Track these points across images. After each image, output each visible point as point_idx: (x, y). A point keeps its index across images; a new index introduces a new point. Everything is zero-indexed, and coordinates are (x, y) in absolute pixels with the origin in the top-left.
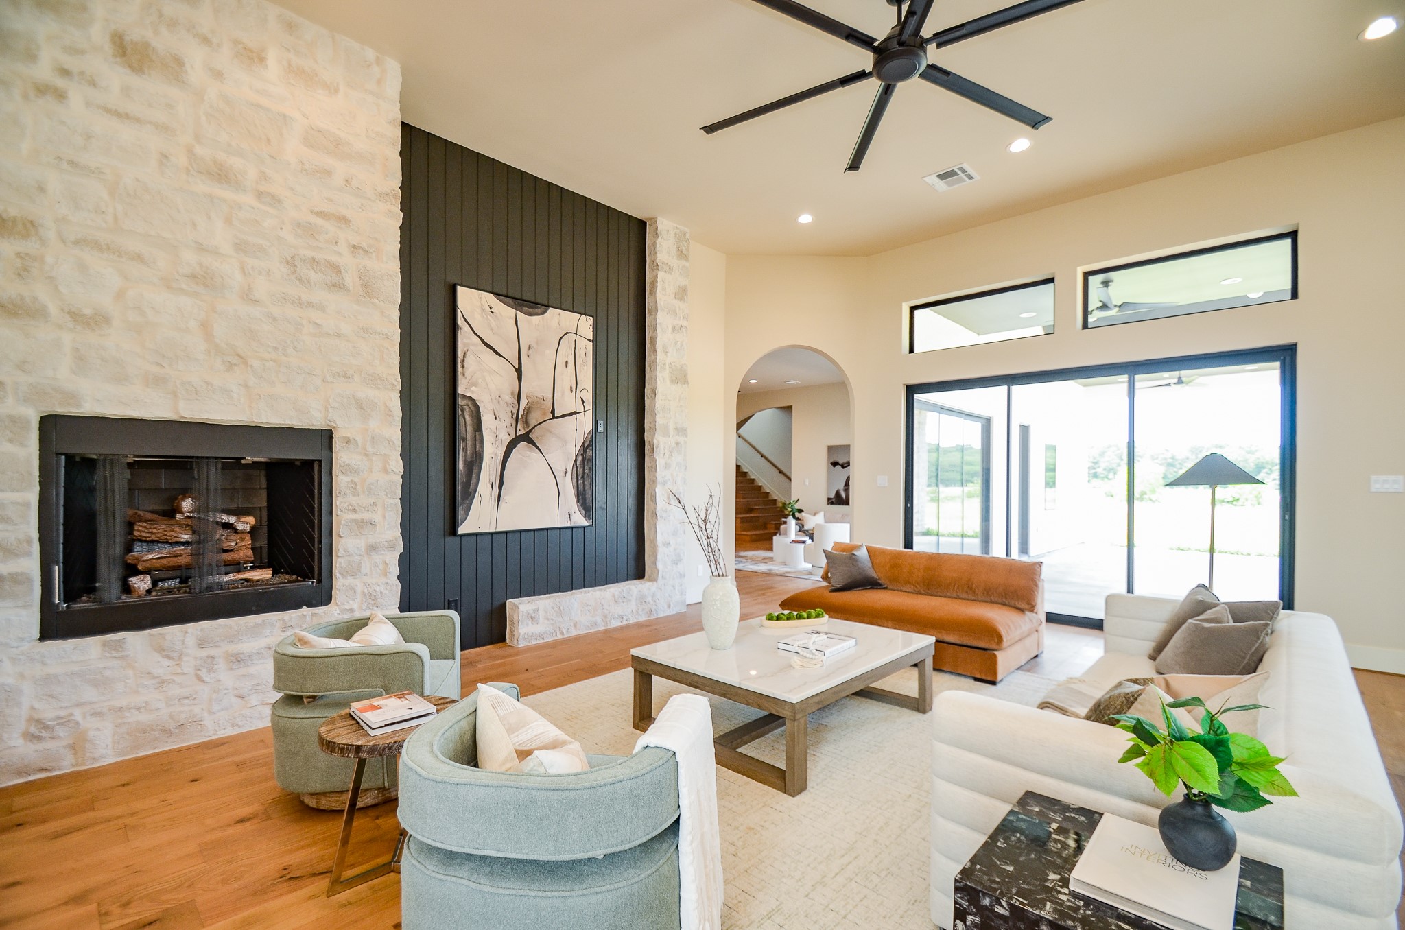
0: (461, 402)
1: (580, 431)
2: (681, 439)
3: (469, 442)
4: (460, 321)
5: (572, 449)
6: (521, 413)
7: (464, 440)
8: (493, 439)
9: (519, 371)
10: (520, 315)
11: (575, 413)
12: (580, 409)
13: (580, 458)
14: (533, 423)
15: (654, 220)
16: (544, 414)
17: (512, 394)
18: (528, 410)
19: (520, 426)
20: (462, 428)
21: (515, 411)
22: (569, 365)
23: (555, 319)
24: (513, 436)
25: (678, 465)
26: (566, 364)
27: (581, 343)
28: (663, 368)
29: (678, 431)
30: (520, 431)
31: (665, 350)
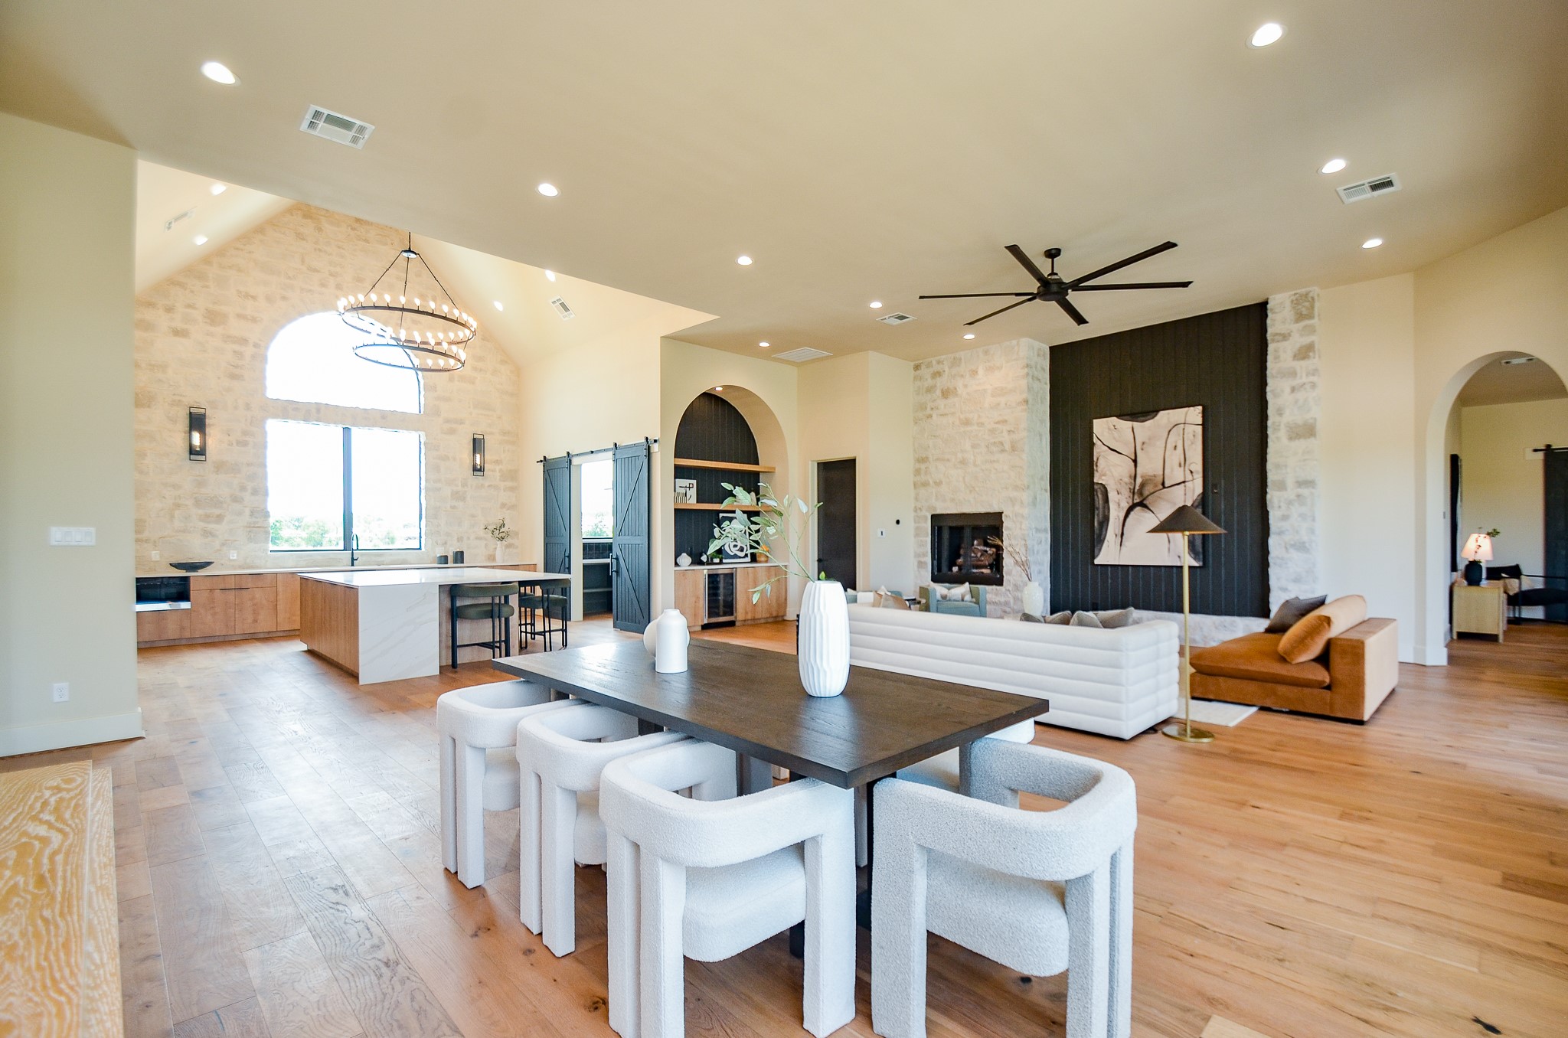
0: (1096, 487)
1: (1189, 494)
2: (1305, 492)
3: (1101, 510)
4: (1095, 440)
6: (1137, 488)
7: (1098, 509)
8: (1116, 507)
9: (1135, 461)
10: (1135, 424)
11: (1184, 482)
12: (1189, 477)
14: (1146, 493)
15: (1268, 299)
16: (1156, 486)
17: (1130, 477)
18: (1142, 485)
19: (1136, 497)
20: (1096, 503)
21: (1132, 487)
22: (1178, 448)
23: (1165, 417)
24: (1131, 504)
25: (1303, 516)
26: (1175, 447)
27: (1189, 429)
28: (1277, 430)
29: (1301, 484)
30: (1137, 500)
31: (1280, 412)
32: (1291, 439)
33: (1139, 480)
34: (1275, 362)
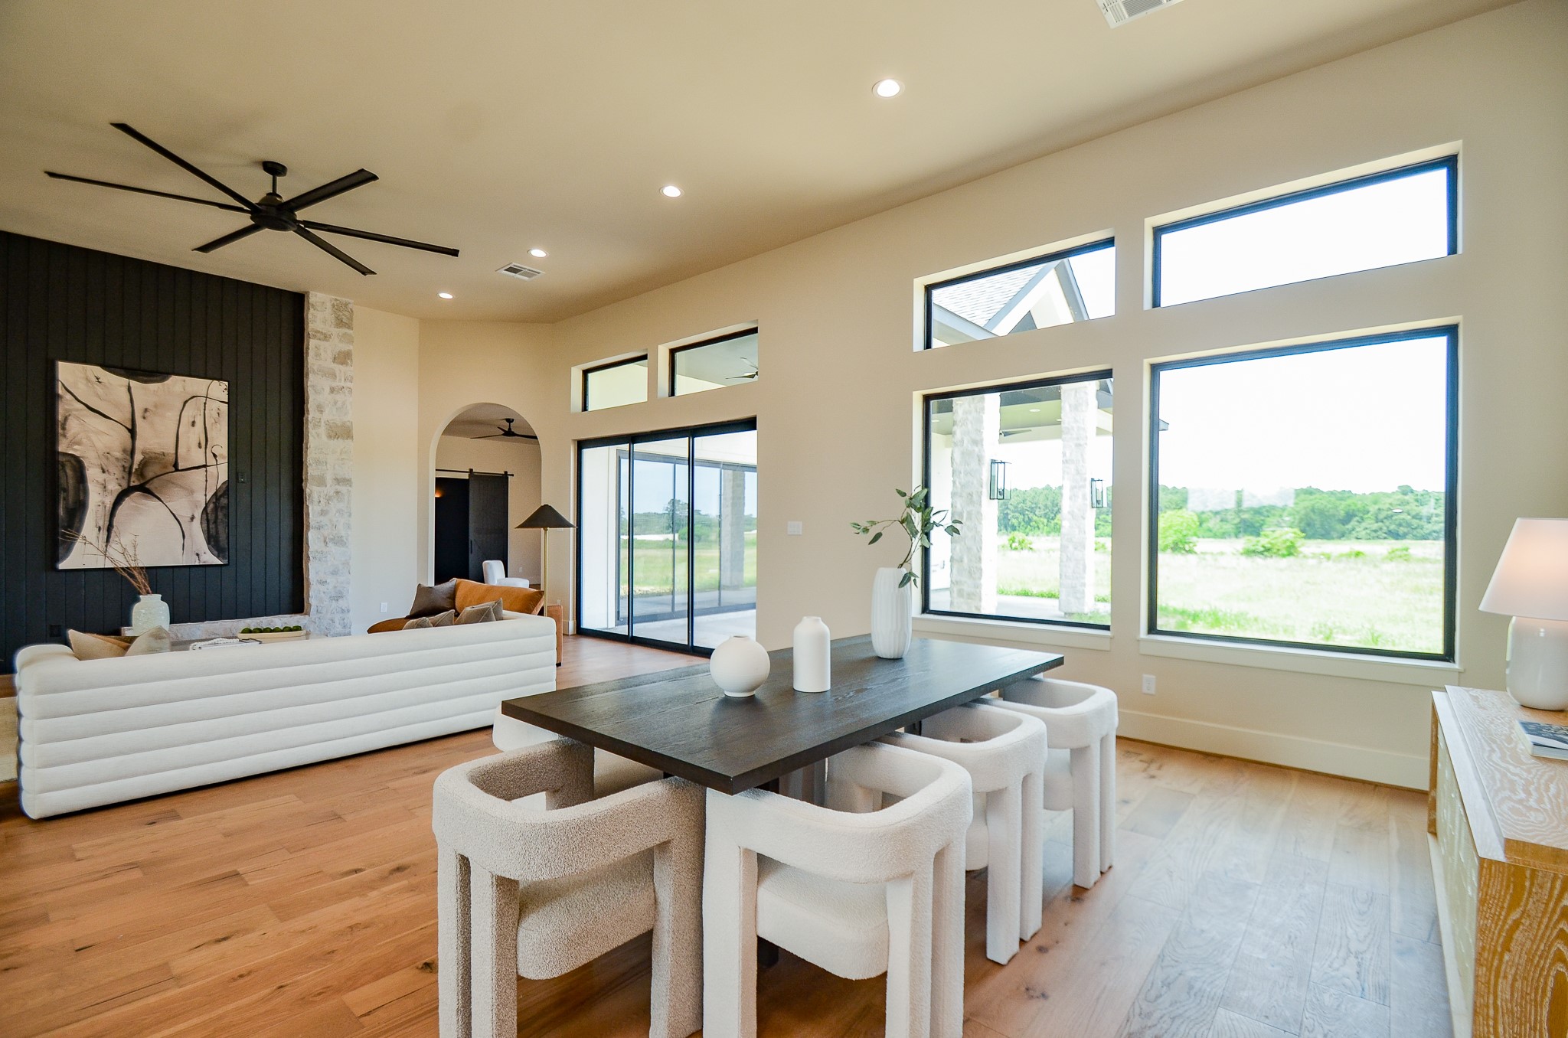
0: (61, 459)
1: (211, 481)
2: (343, 489)
3: (71, 492)
4: (61, 391)
5: (201, 499)
6: (135, 466)
7: (65, 490)
8: (99, 489)
9: (132, 431)
10: (133, 383)
11: (205, 466)
12: (211, 461)
13: (211, 506)
14: (150, 474)
15: (308, 293)
16: (165, 467)
17: (124, 451)
18: (144, 464)
19: (133, 478)
20: (63, 481)
21: (127, 465)
22: (197, 424)
23: (178, 385)
24: (125, 486)
25: (340, 511)
26: (193, 424)
27: (213, 406)
28: (317, 425)
29: (338, 481)
30: (135, 482)
31: (320, 409)
32: (330, 437)
33: (138, 457)
34: (318, 355)
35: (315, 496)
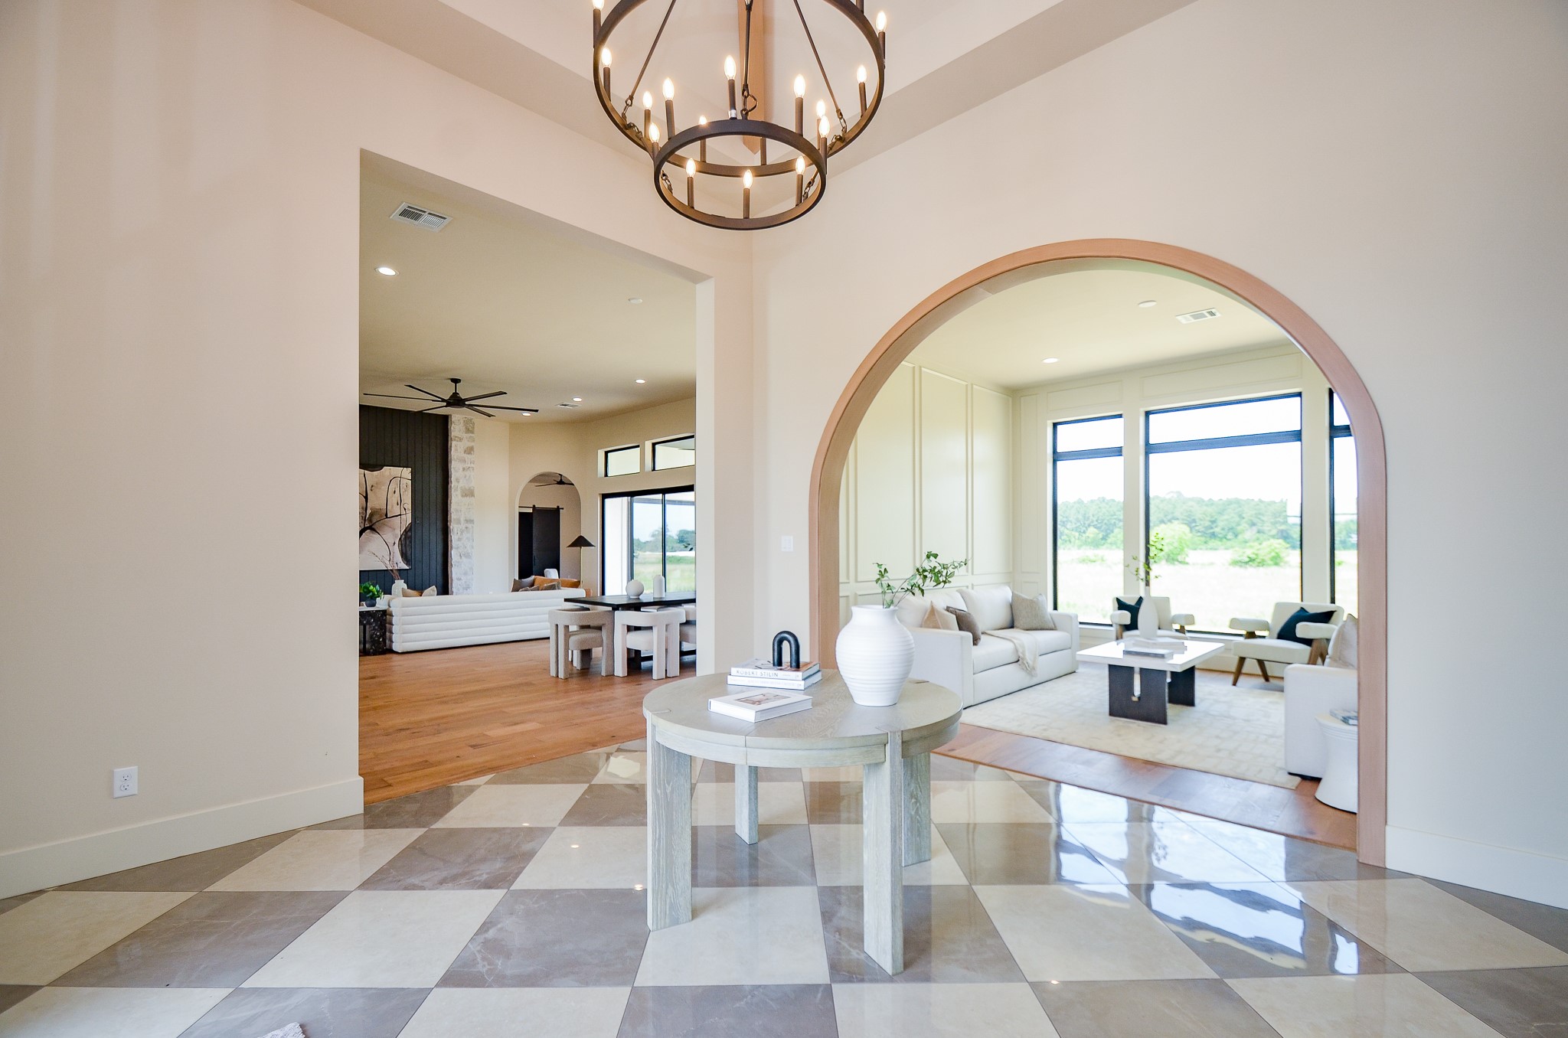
1: (403, 523)
2: (469, 526)
5: (399, 533)
6: (368, 516)
9: (367, 498)
10: (367, 472)
11: (400, 515)
12: (403, 512)
13: (403, 536)
14: (374, 520)
15: (451, 415)
16: (381, 516)
17: (363, 508)
18: (372, 515)
19: (367, 523)
21: (364, 516)
22: (396, 492)
23: (388, 471)
24: (363, 527)
25: (467, 538)
27: (404, 481)
28: (456, 490)
29: (467, 521)
30: (367, 525)
31: (458, 481)
32: (462, 496)
33: (369, 512)
34: (456, 450)
35: (455, 530)
